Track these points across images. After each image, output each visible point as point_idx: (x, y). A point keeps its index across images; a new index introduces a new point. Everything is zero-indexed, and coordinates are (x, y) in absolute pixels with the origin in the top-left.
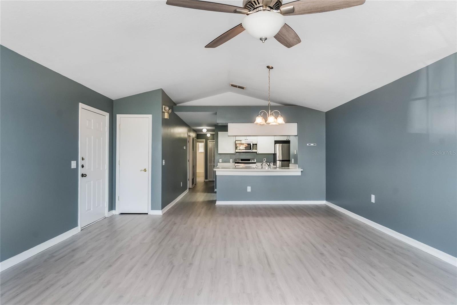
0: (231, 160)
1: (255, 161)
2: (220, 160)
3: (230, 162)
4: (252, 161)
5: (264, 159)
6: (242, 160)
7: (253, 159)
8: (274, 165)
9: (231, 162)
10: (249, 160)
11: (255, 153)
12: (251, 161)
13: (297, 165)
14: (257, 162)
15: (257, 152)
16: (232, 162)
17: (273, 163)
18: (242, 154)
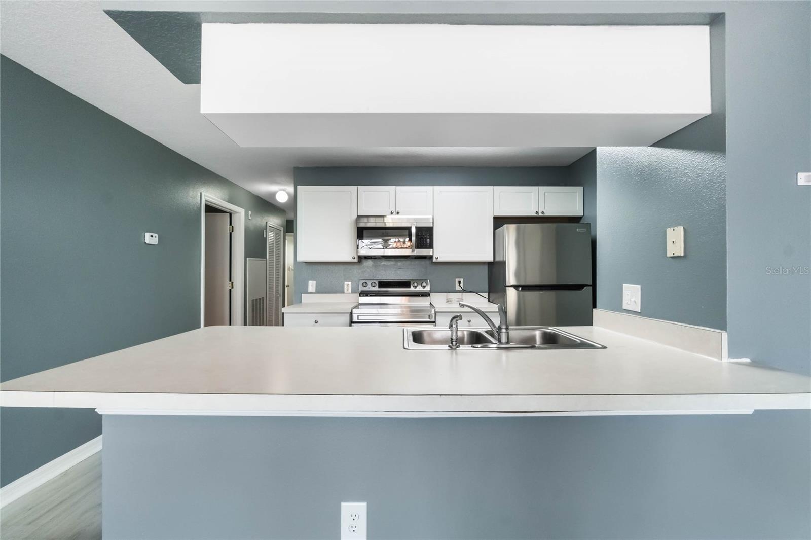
0: (346, 283)
1: (428, 289)
2: (312, 285)
3: (344, 293)
4: (417, 289)
5: (457, 280)
6: (382, 284)
7: (420, 281)
8: (489, 301)
9: (345, 291)
10: (406, 284)
11: (427, 262)
12: (412, 289)
13: (725, 335)
14: (433, 290)
15: (431, 257)
16: (350, 291)
17: (486, 295)
18: (384, 263)
